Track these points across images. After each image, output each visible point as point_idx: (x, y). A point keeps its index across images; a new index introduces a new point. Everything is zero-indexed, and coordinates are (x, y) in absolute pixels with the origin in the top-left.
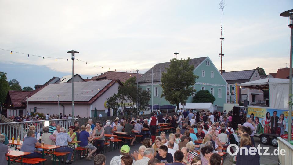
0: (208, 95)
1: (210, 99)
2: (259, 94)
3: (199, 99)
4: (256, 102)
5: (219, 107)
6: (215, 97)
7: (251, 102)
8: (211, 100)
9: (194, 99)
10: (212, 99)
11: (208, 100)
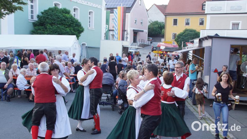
0: (67, 18)
1: (72, 29)
2: (143, 31)
3: (46, 28)
4: (138, 42)
5: (89, 47)
6: (83, 25)
7: (133, 42)
8: (74, 30)
9: (37, 28)
10: (76, 28)
11: (68, 29)
